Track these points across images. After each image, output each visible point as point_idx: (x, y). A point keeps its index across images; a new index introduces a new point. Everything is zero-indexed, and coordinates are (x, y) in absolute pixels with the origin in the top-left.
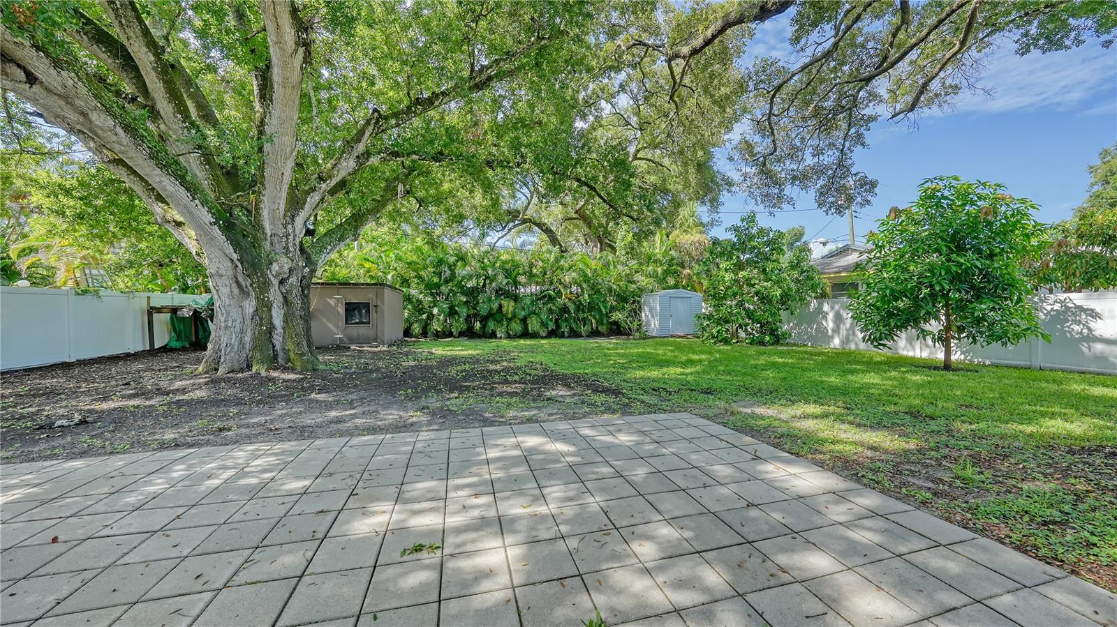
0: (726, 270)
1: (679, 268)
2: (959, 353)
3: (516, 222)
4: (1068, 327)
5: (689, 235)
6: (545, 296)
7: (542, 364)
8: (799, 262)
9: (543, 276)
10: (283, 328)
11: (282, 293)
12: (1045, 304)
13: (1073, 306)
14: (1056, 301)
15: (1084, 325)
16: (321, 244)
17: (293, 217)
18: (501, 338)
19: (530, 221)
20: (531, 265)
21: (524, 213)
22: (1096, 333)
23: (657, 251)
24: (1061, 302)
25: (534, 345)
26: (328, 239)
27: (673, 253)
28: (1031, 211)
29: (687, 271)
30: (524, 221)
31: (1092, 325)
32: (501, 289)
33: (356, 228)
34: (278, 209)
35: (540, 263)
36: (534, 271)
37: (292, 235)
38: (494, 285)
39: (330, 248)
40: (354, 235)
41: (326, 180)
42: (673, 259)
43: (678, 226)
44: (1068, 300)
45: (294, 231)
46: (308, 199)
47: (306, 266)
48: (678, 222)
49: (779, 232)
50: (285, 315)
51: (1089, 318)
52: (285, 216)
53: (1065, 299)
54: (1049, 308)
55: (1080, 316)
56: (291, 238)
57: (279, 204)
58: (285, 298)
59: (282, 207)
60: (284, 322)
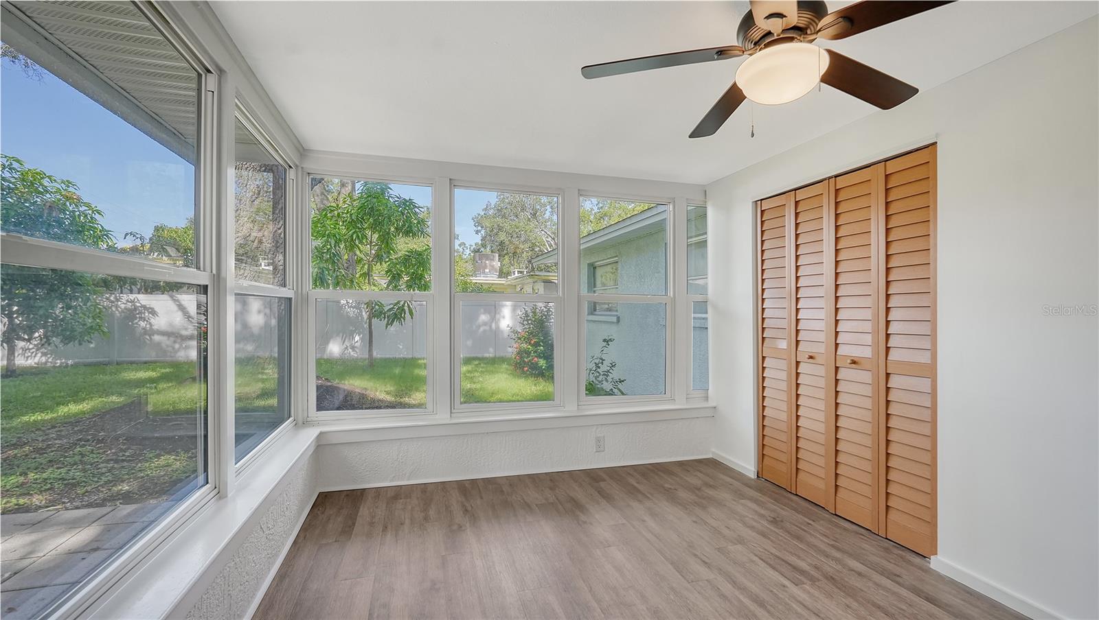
2: (39, 355)
4: (137, 323)
12: (119, 303)
13: (139, 305)
14: (128, 301)
15: (147, 321)
22: (155, 327)
24: (132, 302)
28: (97, 216)
31: (152, 321)
44: (136, 300)
51: (150, 315)
53: (134, 299)
54: (123, 306)
55: (144, 313)
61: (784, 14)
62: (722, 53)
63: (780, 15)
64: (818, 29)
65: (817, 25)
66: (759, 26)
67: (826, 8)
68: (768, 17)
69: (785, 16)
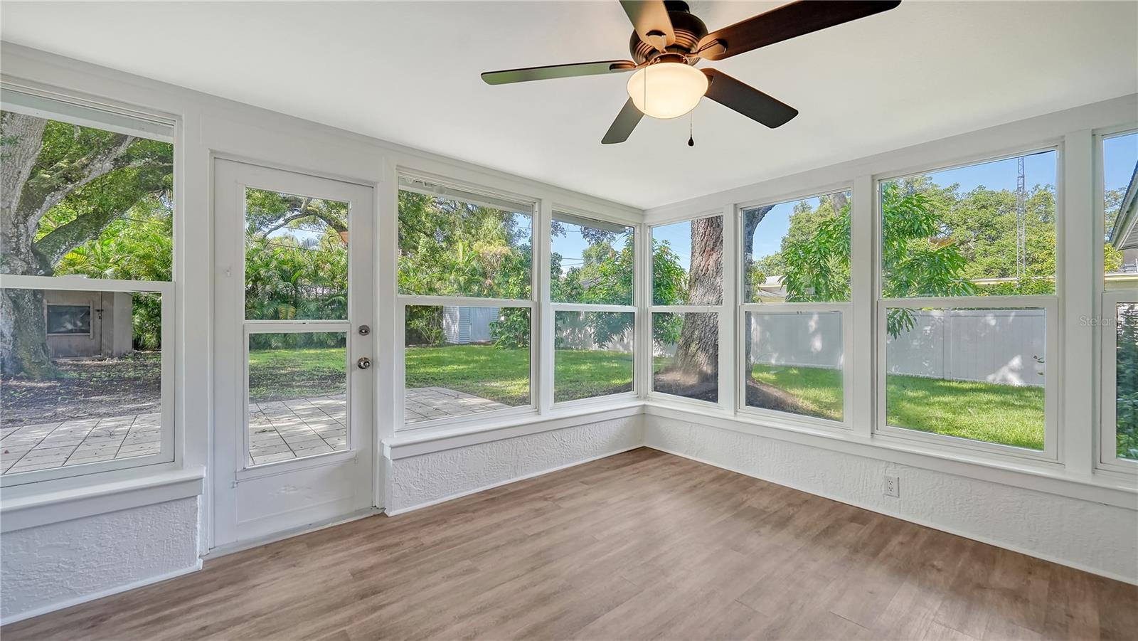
0: (515, 285)
1: (481, 278)
3: (296, 213)
5: (492, 247)
6: (333, 303)
7: (329, 368)
8: (572, 281)
9: (332, 280)
10: (13, 335)
11: (10, 298)
16: (52, 243)
17: (26, 217)
18: (277, 348)
19: (315, 213)
20: (317, 267)
21: (307, 204)
23: (460, 260)
25: (320, 354)
26: (61, 238)
27: (474, 263)
29: (488, 281)
30: (307, 213)
32: (276, 293)
33: (98, 226)
34: (9, 207)
35: (328, 266)
36: (321, 274)
37: (25, 235)
38: (268, 287)
39: (64, 247)
40: (95, 234)
41: (76, 181)
42: (475, 269)
43: (482, 236)
45: (27, 231)
46: (48, 198)
47: (40, 269)
48: (482, 232)
49: (557, 254)
50: (16, 321)
52: (17, 215)
56: (23, 238)
57: (10, 202)
58: (14, 302)
59: (14, 206)
60: (15, 328)
61: (663, 32)
62: (615, 66)
63: (659, 33)
64: (698, 49)
65: (697, 45)
66: (644, 42)
67: (704, 25)
68: (648, 34)
69: (664, 34)
